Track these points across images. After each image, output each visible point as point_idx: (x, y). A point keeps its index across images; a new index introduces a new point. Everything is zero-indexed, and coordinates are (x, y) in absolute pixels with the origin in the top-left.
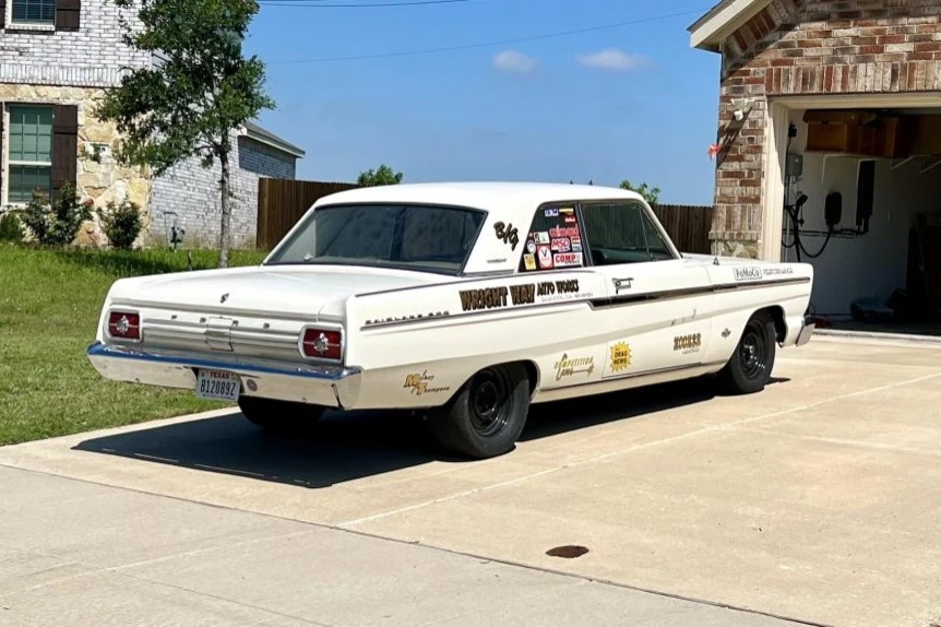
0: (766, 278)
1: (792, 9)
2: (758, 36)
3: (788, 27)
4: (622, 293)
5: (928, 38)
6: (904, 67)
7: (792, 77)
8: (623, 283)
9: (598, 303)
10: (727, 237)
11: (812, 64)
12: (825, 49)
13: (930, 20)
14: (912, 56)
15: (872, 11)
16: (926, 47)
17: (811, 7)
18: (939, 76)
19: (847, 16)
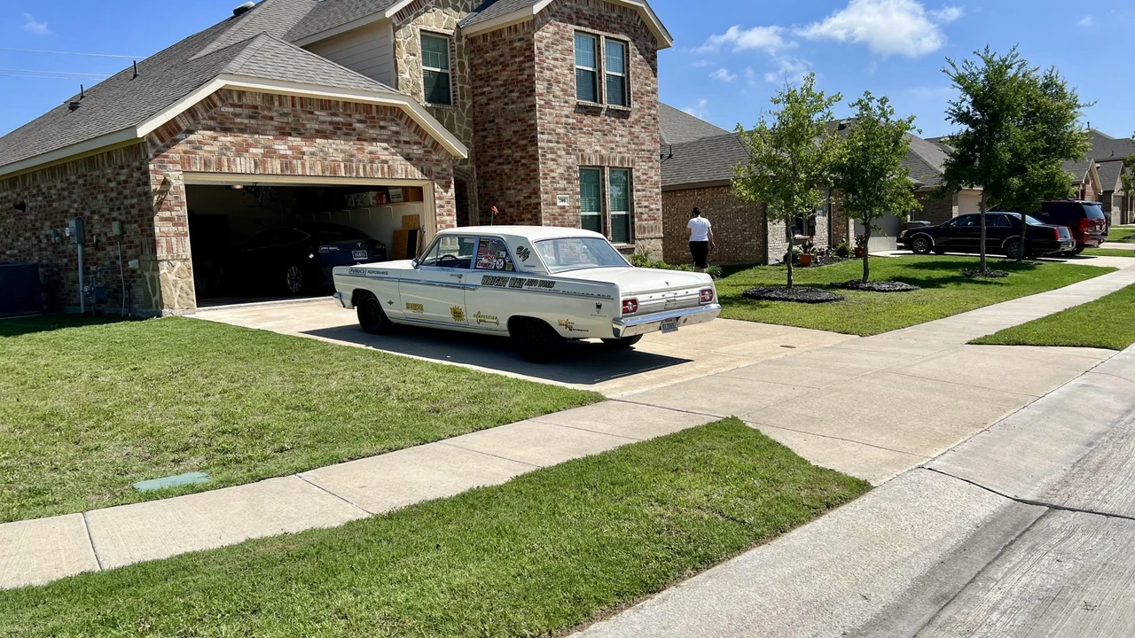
1: (191, 121)
2: (171, 135)
3: (191, 132)
5: (270, 147)
6: (260, 161)
7: (198, 162)
10: (170, 258)
11: (209, 155)
12: (215, 147)
13: (271, 137)
14: (264, 155)
15: (239, 129)
16: (270, 153)
17: (203, 122)
18: (279, 167)
19: (226, 130)
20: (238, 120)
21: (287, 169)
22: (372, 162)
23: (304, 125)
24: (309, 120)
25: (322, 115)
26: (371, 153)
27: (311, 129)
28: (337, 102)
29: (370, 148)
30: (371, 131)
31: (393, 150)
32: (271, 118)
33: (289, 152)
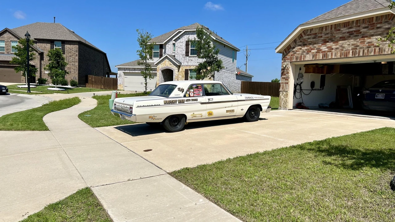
1: (295, 44)
2: (288, 50)
3: (294, 48)
5: (319, 49)
6: (315, 55)
7: (294, 58)
8: (210, 99)
9: (202, 103)
10: (282, 91)
11: (298, 55)
12: (300, 52)
13: (320, 45)
14: (316, 52)
15: (309, 44)
16: (319, 51)
17: (298, 43)
18: (322, 56)
19: (304, 45)
20: (309, 40)
21: (325, 57)
22: (369, 47)
23: (335, 36)
24: (337, 34)
25: (344, 30)
26: (369, 43)
27: (338, 37)
28: (353, 22)
29: (369, 40)
30: (371, 31)
31: (383, 39)
32: (321, 37)
33: (327, 50)
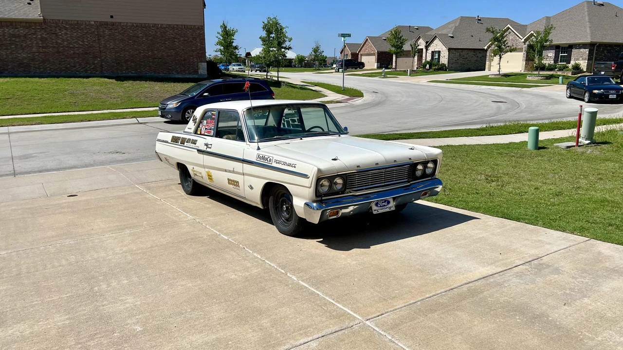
0: (274, 165)
4: (208, 150)
8: (209, 146)
9: (199, 151)
